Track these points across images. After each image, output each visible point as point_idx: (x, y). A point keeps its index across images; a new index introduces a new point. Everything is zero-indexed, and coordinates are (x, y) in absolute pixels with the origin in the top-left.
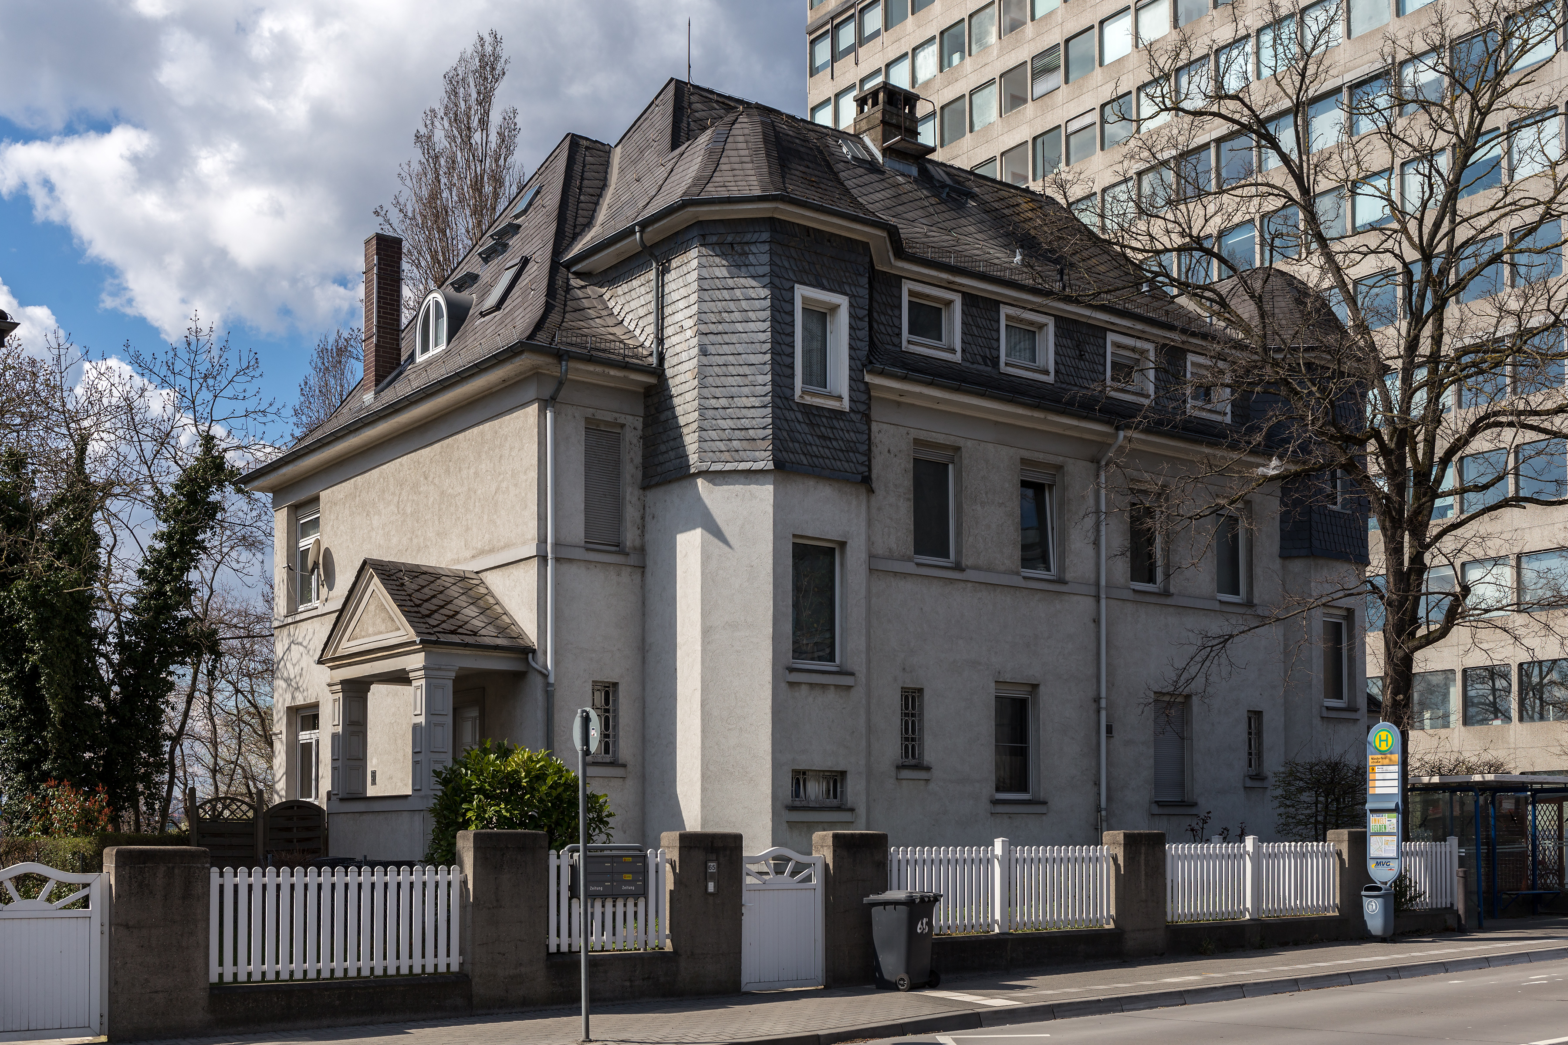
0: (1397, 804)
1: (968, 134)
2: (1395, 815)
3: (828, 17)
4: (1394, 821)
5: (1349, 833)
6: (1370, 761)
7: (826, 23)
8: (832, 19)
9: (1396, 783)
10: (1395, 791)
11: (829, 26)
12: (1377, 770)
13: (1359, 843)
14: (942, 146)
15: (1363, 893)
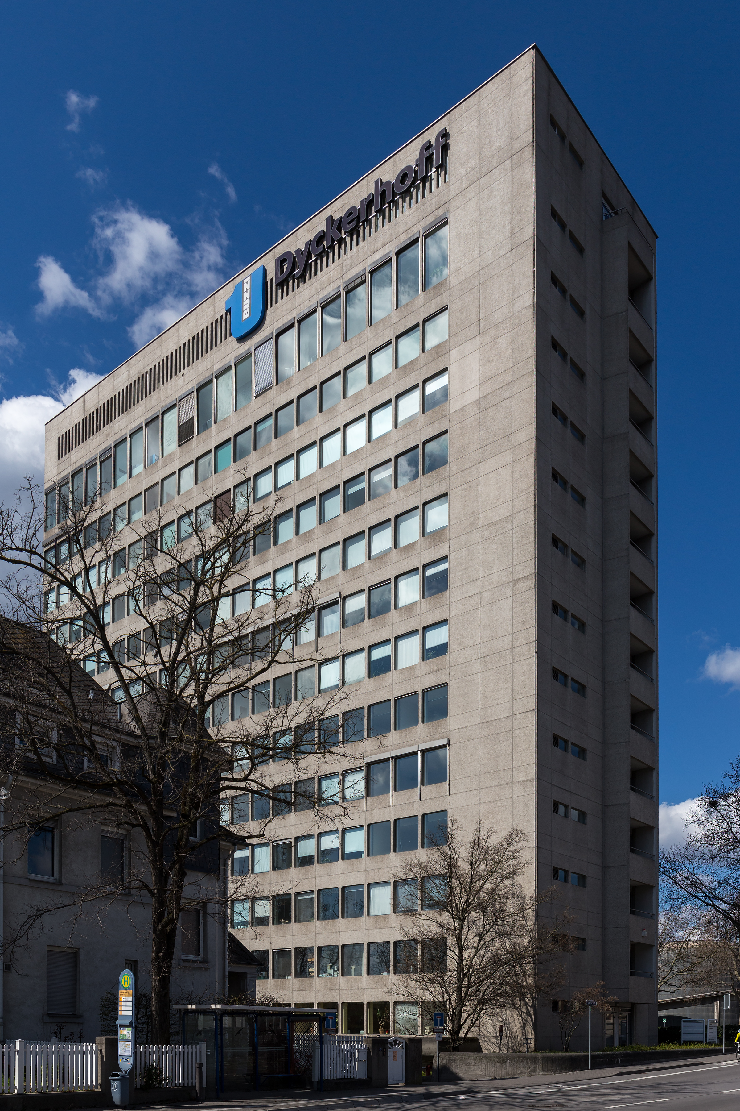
0: (131, 1022)
1: (126, 616)
2: (130, 1029)
3: (54, 537)
4: (130, 1032)
5: (106, 1039)
6: (120, 994)
7: (53, 542)
8: (57, 539)
9: (131, 1008)
10: (131, 1013)
11: (54, 544)
12: (123, 1000)
13: (113, 1045)
14: (113, 622)
15: (111, 1078)
